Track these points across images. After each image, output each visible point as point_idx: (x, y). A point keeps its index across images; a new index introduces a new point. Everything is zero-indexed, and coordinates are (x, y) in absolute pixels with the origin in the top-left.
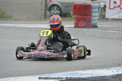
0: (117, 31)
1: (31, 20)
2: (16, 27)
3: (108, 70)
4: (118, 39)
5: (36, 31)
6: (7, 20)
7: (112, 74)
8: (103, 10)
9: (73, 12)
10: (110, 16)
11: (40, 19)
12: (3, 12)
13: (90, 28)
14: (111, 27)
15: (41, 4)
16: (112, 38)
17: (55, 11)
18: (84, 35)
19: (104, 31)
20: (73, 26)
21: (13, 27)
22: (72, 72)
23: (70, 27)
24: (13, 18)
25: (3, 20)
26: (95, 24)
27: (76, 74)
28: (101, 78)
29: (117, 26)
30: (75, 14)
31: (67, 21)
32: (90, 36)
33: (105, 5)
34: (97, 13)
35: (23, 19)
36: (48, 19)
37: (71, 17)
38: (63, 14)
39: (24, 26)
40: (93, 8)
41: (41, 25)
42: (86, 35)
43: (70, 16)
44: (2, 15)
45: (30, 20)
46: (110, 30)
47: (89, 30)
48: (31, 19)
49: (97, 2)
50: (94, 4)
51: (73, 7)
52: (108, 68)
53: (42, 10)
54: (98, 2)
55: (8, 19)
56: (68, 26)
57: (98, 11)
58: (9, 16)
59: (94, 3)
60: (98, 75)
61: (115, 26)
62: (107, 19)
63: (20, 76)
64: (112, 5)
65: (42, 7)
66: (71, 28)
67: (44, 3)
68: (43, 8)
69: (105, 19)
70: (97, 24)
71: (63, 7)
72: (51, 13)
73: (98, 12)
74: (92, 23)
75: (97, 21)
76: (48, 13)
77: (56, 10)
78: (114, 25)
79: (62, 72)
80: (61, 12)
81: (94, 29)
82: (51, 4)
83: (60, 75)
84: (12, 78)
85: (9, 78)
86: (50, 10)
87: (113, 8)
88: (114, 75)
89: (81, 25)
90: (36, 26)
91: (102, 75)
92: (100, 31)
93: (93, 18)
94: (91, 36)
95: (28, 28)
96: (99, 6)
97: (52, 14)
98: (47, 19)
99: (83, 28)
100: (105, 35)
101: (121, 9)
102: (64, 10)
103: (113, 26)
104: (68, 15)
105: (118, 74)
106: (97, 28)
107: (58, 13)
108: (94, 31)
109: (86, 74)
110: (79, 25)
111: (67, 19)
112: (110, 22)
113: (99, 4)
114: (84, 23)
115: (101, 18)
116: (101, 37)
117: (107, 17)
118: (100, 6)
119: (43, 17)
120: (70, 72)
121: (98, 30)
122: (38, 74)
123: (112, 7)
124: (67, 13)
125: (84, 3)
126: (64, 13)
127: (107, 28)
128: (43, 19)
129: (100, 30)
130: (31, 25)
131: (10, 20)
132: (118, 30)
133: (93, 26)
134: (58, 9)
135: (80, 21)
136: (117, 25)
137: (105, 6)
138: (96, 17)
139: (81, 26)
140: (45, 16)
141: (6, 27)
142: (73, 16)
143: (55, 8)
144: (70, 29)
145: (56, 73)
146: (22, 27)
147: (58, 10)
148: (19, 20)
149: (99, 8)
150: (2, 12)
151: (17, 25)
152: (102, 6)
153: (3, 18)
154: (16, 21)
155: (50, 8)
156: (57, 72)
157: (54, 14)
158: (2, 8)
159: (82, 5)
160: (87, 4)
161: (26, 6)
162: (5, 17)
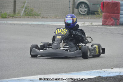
1: (59, 18)
2: (44, 25)
9: (100, 9)
12: (31, 9)
13: (118, 26)
15: (68, 2)
17: (83, 8)
18: (112, 33)
20: (101, 24)
21: (40, 25)
22: (100, 70)
23: (97, 24)
24: (41, 16)
25: (30, 18)
27: (104, 73)
30: (102, 12)
31: (95, 18)
32: (117, 34)
35: (51, 16)
37: (99, 15)
38: (90, 12)
39: (52, 23)
40: (121, 6)
42: (114, 33)
43: (97, 14)
44: (29, 13)
45: (57, 18)
47: (117, 28)
48: (59, 17)
50: (122, 2)
51: (101, 4)
53: (69, 7)
55: (36, 17)
56: (96, 24)
58: (37, 14)
59: (122, 0)
63: (48, 74)
65: (70, 5)
66: (99, 25)
67: (72, 1)
68: (71, 6)
71: (91, 4)
72: (78, 11)
74: (120, 20)
76: (76, 10)
77: (84, 8)
79: (89, 70)
80: (89, 10)
82: (79, 2)
83: (88, 73)
86: (77, 8)
89: (109, 22)
93: (121, 16)
94: (119, 34)
97: (80, 11)
99: (111, 26)
102: (92, 8)
104: (95, 13)
107: (86, 11)
108: (122, 29)
109: (114, 72)
110: (107, 23)
111: (95, 17)
114: (112, 20)
120: (98, 70)
122: (66, 72)
124: (95, 10)
125: (112, 1)
126: (92, 11)
130: (59, 22)
133: (122, 24)
134: (86, 6)
135: (108, 19)
139: (109, 24)
141: (34, 24)
142: (101, 14)
143: (83, 6)
144: (98, 27)
145: (83, 71)
146: (50, 25)
147: (86, 8)
148: (47, 18)
150: (30, 10)
151: (45, 23)
153: (31, 16)
154: (43, 19)
155: (78, 6)
156: (85, 71)
157: (82, 12)
158: (29, 6)
159: (110, 2)
160: (115, 2)
161: (54, 3)
162: (33, 14)
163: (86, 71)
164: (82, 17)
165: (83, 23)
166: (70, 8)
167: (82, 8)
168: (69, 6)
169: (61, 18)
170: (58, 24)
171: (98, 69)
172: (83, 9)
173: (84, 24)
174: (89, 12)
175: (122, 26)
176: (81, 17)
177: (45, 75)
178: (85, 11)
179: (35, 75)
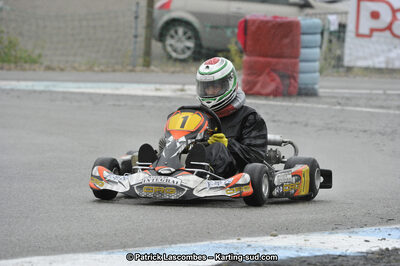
0: (382, 107)
1: (102, 71)
2: (51, 92)
3: (354, 236)
4: (383, 134)
5: (119, 106)
6: (24, 70)
7: (364, 250)
8: (334, 40)
9: (236, 43)
10: (358, 58)
11: (130, 68)
12: (10, 42)
13: (293, 99)
14: (361, 94)
15: (132, 19)
16: (365, 131)
17: (179, 40)
18: (274, 121)
19: (338, 107)
21: (41, 92)
22: (235, 241)
24: (41, 64)
25: (9, 69)
26: (310, 86)
28: (330, 263)
29: (381, 92)
30: (242, 52)
32: (291, 123)
33: (343, 22)
34: (317, 50)
35: (76, 65)
36: (156, 66)
38: (204, 51)
39: (79, 88)
40: (304, 34)
41: (135, 86)
42: (279, 121)
44: (5, 53)
45: (96, 69)
46: (357, 106)
47: (290, 104)
48: (102, 67)
49: (315, 15)
50: (305, 20)
51: (239, 27)
52: (352, 230)
53: (136, 36)
54: (320, 14)
55: (27, 66)
57: (319, 43)
58: (29, 56)
59: (307, 15)
60: (320, 250)
61: (374, 92)
62: (349, 69)
63: (66, 252)
64: (366, 24)
65: (136, 28)
67: (143, 15)
68: (142, 31)
69: (341, 70)
70: (315, 84)
71: (205, 27)
72: (164, 48)
73: (321, 47)
74: (299, 81)
75: (317, 74)
76: (156, 46)
77: (184, 38)
78: (371, 89)
79: (201, 241)
80: (199, 45)
81: (305, 101)
82: (166, 17)
84: (41, 258)
85: (28, 259)
86: (162, 37)
87: (367, 32)
88: (373, 253)
90: (117, 89)
91: (331, 253)
92: (325, 106)
93: (302, 66)
94: (296, 123)
95: (90, 96)
96: (324, 26)
97: (169, 49)
98: (152, 68)
99: (271, 97)
100: (341, 122)
101: (395, 35)
102: (208, 39)
103: (368, 91)
105: (384, 248)
106: (314, 99)
107: (188, 48)
108: (307, 108)
109: (280, 247)
110: (257, 88)
112: (358, 78)
113: (323, 20)
114: (273, 80)
115: (330, 64)
116: (329, 129)
117: (347, 61)
118: (326, 27)
119: (141, 61)
120: (228, 241)
121: (320, 106)
123: (364, 29)
124: (219, 47)
125: (275, 17)
126: (208, 49)
127: (348, 99)
128: (139, 68)
129: (327, 103)
130: (101, 85)
131: (30, 70)
132: (384, 104)
133: (303, 91)
134: (190, 34)
135: (259, 75)
136: (380, 89)
137: (342, 27)
138: (314, 61)
139: (263, 92)
140: (148, 59)
141: (19, 90)
142: (237, 59)
143: (181, 31)
145: (180, 242)
147: (189, 38)
148: (62, 70)
149: (322, 34)
150: (6, 43)
151: (54, 86)
152: (334, 27)
153: (9, 61)
154: (50, 74)
155: (164, 32)
156: (185, 242)
157: (175, 51)
158: (5, 30)
159: (267, 22)
160: (284, 20)
161: (84, 23)
162: (16, 57)
163: (188, 245)
164: (178, 69)
165: (179, 87)
166: (139, 39)
167: (176, 37)
168: (133, 32)
169: (107, 71)
170: (98, 91)
171: (228, 238)
172: (180, 43)
173: (182, 90)
174: (199, 53)
175: (305, 98)
176: (172, 69)
177: (55, 254)
178: (186, 50)
179: (23, 257)
